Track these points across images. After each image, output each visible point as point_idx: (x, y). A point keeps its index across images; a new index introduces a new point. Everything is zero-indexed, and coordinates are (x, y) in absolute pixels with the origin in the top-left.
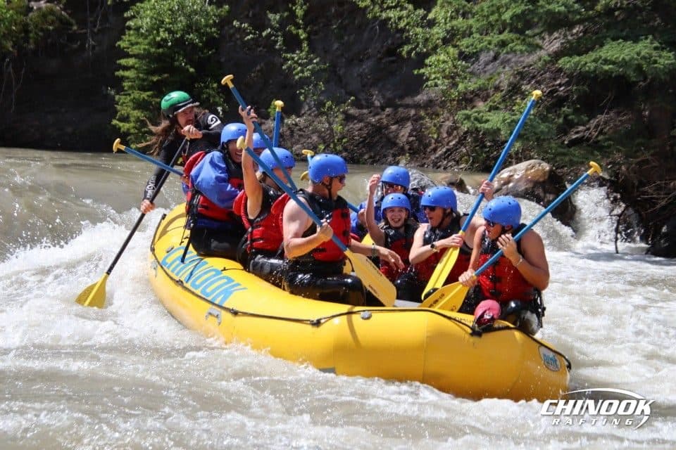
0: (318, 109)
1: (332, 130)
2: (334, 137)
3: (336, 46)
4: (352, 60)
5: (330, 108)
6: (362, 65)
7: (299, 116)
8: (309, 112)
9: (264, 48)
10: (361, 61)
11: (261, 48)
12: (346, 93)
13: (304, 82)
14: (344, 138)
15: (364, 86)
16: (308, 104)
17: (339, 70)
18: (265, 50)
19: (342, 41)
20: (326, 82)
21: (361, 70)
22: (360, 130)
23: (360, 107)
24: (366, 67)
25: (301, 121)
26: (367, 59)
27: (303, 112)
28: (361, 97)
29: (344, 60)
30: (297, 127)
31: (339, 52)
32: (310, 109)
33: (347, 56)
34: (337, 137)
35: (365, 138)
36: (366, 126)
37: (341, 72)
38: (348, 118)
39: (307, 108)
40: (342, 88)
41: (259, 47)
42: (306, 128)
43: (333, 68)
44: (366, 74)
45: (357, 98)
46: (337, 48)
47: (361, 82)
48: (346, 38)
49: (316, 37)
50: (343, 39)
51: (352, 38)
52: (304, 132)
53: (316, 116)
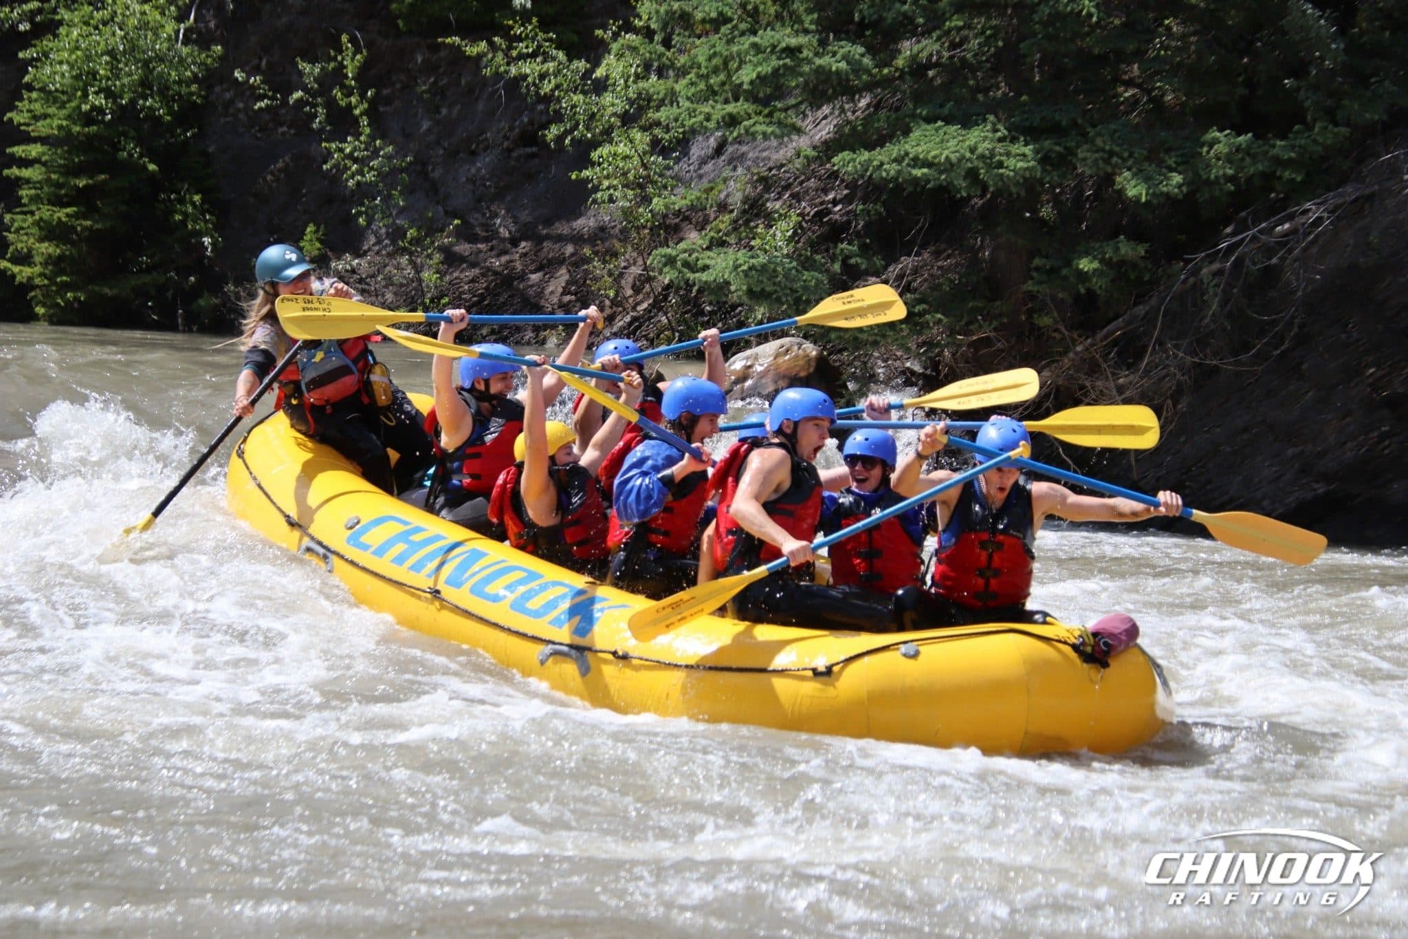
0: (394, 242)
1: (420, 280)
2: (423, 295)
3: (425, 125)
4: (458, 152)
5: (417, 241)
6: (474, 163)
7: (358, 254)
8: (377, 248)
9: (289, 127)
10: (473, 153)
11: (285, 129)
12: (446, 212)
13: (365, 192)
14: (442, 297)
15: (479, 201)
16: (376, 234)
17: (433, 170)
18: (292, 131)
19: (437, 116)
20: (408, 191)
21: (473, 171)
22: (473, 281)
23: (473, 239)
24: (483, 165)
25: (362, 264)
26: (485, 149)
27: (365, 248)
28: (472, 221)
29: (441, 152)
30: (356, 276)
31: (431, 138)
32: (379, 242)
33: (446, 145)
34: (429, 295)
35: (482, 297)
36: (483, 275)
37: (437, 174)
38: (451, 259)
39: (373, 240)
40: (438, 203)
41: (281, 125)
42: (373, 276)
43: (420, 167)
44: (483, 178)
45: (465, 222)
46: (429, 130)
47: (474, 192)
48: (444, 111)
49: (388, 108)
50: (439, 112)
51: (455, 111)
52: (367, 284)
53: (389, 255)
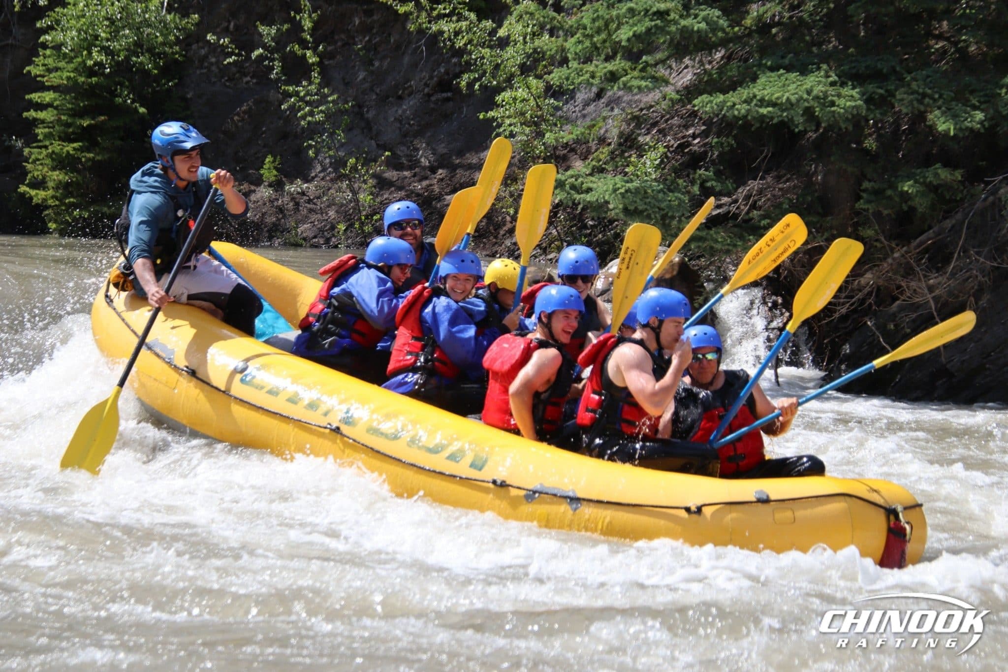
0: (336, 170)
1: (357, 201)
2: (360, 212)
3: (361, 75)
4: (388, 97)
5: (354, 169)
6: (400, 106)
7: (307, 180)
8: (322, 175)
9: (251, 77)
10: (400, 98)
11: (248, 78)
12: (378, 145)
13: (314, 130)
14: (375, 213)
15: (404, 136)
16: (321, 163)
17: (368, 112)
18: (254, 81)
19: (371, 68)
20: (349, 130)
21: (400, 112)
23: (399, 167)
24: (408, 107)
25: (310, 188)
26: (410, 95)
27: (313, 174)
28: (399, 153)
29: (374, 97)
30: (305, 198)
31: (367, 85)
32: (324, 170)
33: (378, 91)
34: (364, 213)
37: (370, 115)
38: (382, 184)
39: (319, 168)
40: (371, 138)
41: (246, 76)
42: (318, 198)
43: (359, 109)
44: (408, 118)
45: (393, 154)
46: (364, 79)
47: (400, 129)
48: (377, 64)
49: (331, 62)
50: (373, 65)
51: (386, 64)
52: (315, 204)
53: (332, 180)
